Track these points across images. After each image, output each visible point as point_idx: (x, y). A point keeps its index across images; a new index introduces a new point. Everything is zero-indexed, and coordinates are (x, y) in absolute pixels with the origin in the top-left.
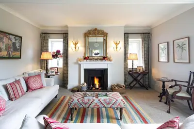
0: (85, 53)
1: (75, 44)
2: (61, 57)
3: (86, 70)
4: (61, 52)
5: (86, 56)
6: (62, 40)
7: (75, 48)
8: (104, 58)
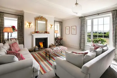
0: (35, 29)
1: (30, 23)
2: (16, 31)
3: (36, 39)
4: (16, 28)
5: (36, 31)
6: (17, 19)
7: (30, 26)
8: (46, 32)
